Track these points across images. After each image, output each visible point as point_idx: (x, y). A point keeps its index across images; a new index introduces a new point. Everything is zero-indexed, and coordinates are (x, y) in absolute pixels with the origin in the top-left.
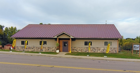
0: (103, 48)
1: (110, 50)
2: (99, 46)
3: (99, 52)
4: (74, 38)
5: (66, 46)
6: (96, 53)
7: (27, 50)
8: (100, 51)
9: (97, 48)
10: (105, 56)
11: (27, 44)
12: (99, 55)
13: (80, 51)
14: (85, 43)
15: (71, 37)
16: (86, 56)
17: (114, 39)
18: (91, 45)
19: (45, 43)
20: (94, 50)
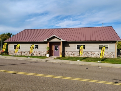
0: (97, 53)
1: (107, 55)
2: (93, 50)
3: (93, 56)
4: (64, 41)
5: (57, 50)
6: (89, 58)
7: (19, 54)
8: (95, 55)
9: (91, 52)
10: (98, 62)
11: (20, 48)
12: (92, 60)
13: (71, 56)
14: (77, 47)
15: (62, 40)
16: (77, 61)
17: (111, 42)
18: (84, 49)
19: (36, 47)
20: (88, 55)
